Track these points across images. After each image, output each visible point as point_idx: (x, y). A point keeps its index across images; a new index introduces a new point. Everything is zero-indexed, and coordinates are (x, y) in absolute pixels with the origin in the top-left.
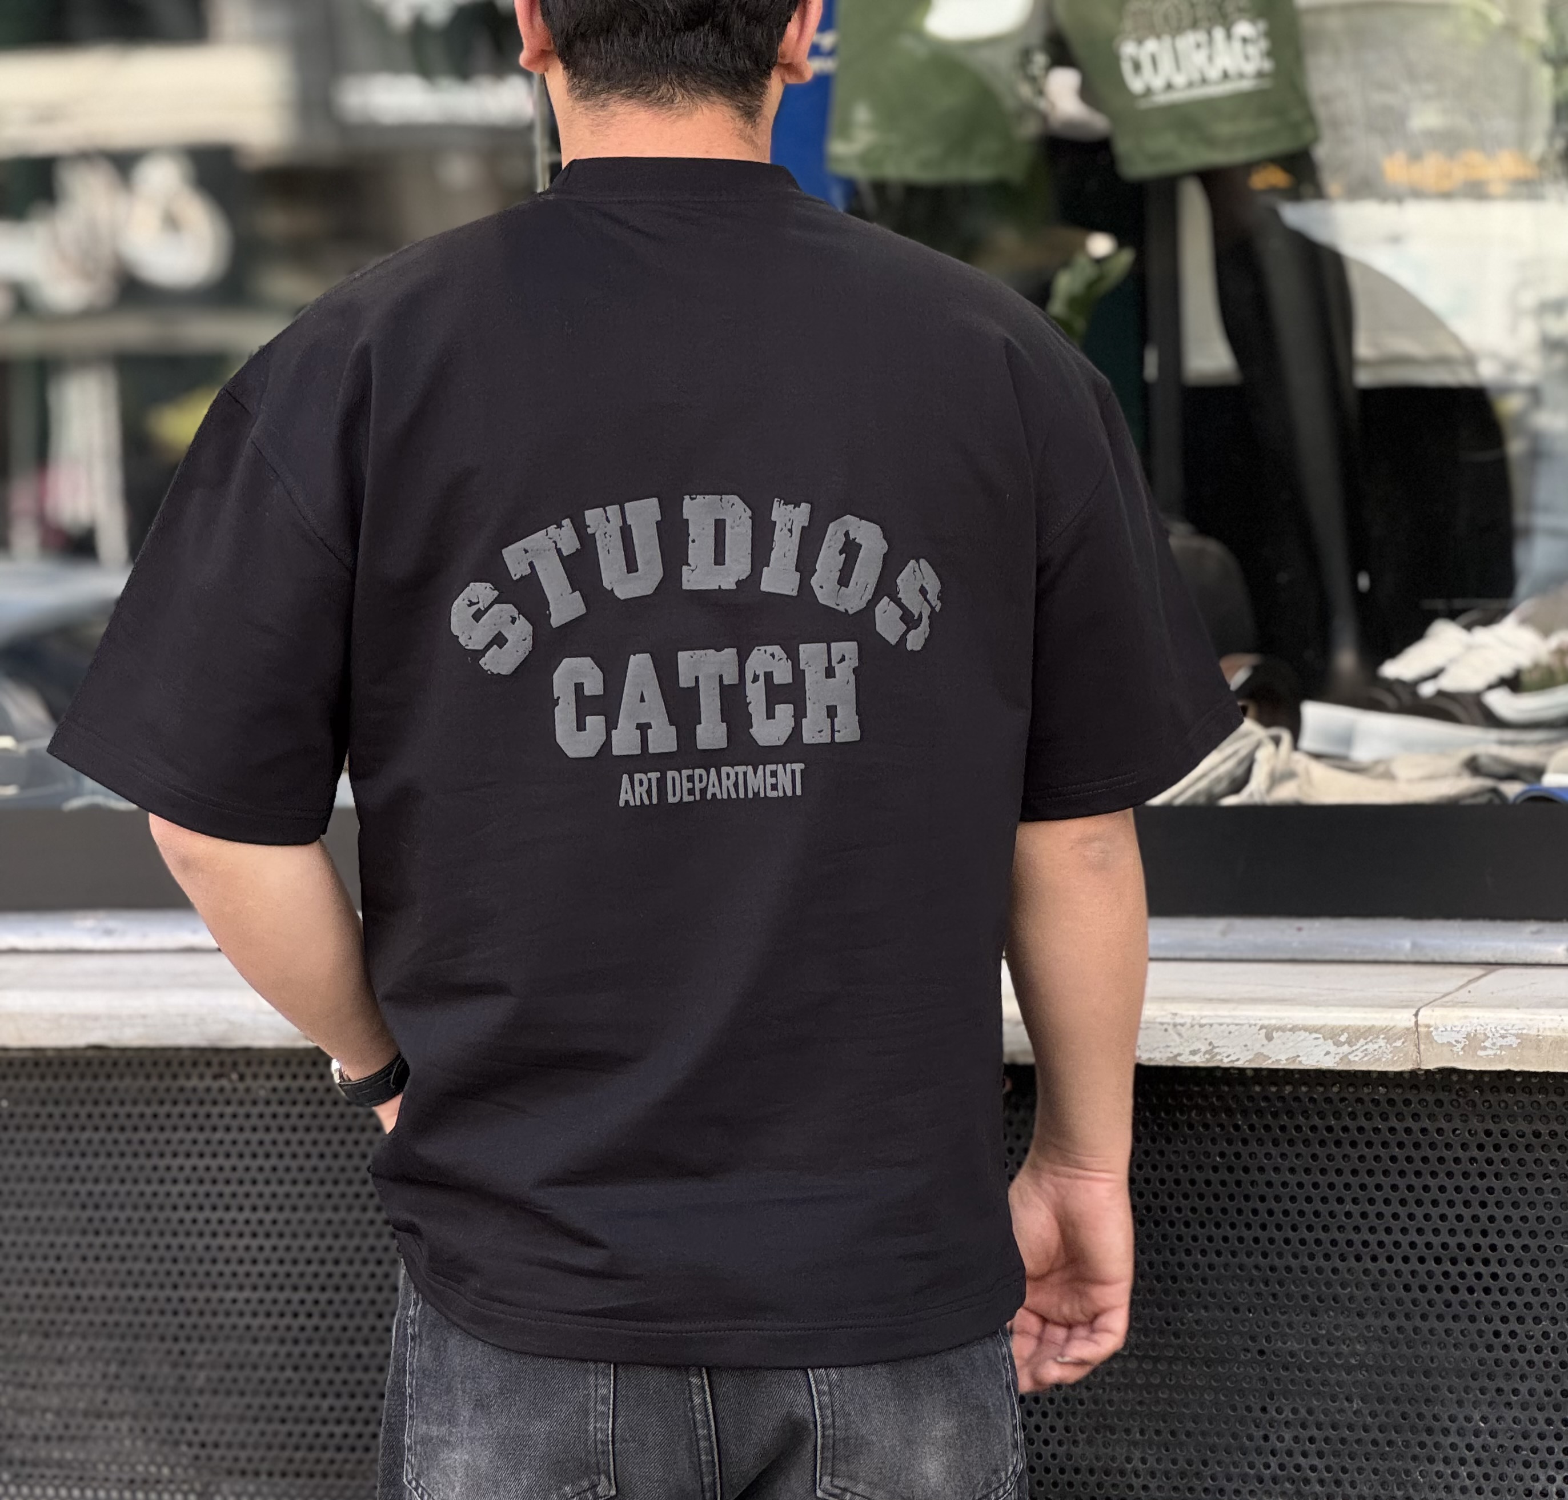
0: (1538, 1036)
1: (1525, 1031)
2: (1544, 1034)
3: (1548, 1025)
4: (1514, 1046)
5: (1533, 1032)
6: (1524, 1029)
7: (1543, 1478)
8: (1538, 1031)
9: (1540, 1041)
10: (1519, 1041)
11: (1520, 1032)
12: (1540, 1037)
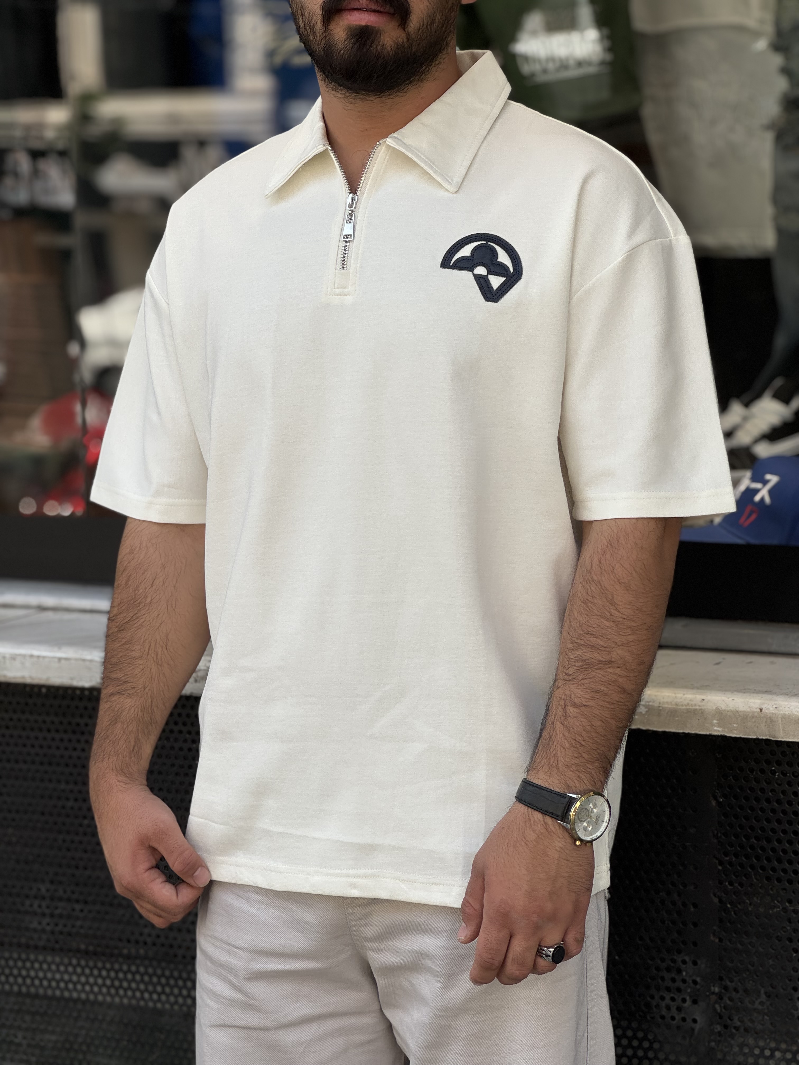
0: (659, 707)
1: (651, 704)
2: (664, 706)
3: (666, 700)
4: (644, 713)
5: (656, 705)
6: (650, 702)
7: (657, 997)
8: (660, 703)
9: (660, 710)
10: (647, 710)
11: (647, 704)
12: (661, 708)
